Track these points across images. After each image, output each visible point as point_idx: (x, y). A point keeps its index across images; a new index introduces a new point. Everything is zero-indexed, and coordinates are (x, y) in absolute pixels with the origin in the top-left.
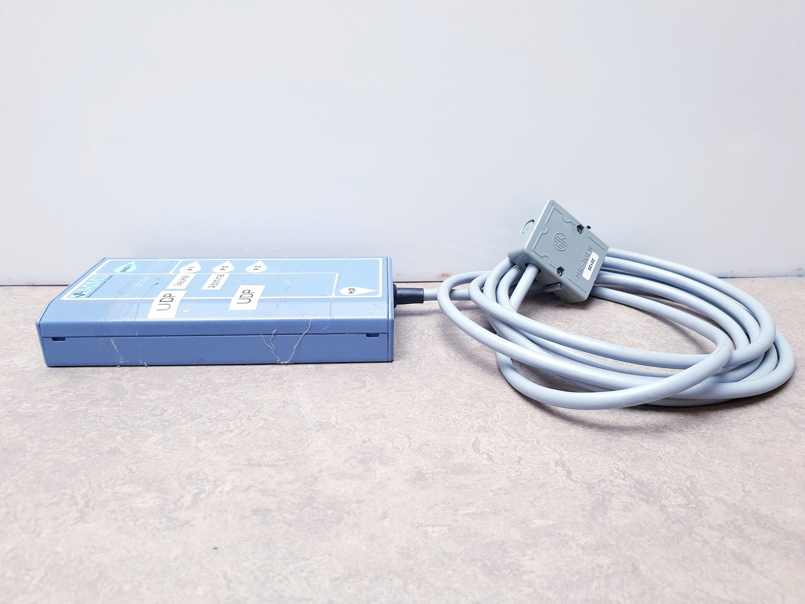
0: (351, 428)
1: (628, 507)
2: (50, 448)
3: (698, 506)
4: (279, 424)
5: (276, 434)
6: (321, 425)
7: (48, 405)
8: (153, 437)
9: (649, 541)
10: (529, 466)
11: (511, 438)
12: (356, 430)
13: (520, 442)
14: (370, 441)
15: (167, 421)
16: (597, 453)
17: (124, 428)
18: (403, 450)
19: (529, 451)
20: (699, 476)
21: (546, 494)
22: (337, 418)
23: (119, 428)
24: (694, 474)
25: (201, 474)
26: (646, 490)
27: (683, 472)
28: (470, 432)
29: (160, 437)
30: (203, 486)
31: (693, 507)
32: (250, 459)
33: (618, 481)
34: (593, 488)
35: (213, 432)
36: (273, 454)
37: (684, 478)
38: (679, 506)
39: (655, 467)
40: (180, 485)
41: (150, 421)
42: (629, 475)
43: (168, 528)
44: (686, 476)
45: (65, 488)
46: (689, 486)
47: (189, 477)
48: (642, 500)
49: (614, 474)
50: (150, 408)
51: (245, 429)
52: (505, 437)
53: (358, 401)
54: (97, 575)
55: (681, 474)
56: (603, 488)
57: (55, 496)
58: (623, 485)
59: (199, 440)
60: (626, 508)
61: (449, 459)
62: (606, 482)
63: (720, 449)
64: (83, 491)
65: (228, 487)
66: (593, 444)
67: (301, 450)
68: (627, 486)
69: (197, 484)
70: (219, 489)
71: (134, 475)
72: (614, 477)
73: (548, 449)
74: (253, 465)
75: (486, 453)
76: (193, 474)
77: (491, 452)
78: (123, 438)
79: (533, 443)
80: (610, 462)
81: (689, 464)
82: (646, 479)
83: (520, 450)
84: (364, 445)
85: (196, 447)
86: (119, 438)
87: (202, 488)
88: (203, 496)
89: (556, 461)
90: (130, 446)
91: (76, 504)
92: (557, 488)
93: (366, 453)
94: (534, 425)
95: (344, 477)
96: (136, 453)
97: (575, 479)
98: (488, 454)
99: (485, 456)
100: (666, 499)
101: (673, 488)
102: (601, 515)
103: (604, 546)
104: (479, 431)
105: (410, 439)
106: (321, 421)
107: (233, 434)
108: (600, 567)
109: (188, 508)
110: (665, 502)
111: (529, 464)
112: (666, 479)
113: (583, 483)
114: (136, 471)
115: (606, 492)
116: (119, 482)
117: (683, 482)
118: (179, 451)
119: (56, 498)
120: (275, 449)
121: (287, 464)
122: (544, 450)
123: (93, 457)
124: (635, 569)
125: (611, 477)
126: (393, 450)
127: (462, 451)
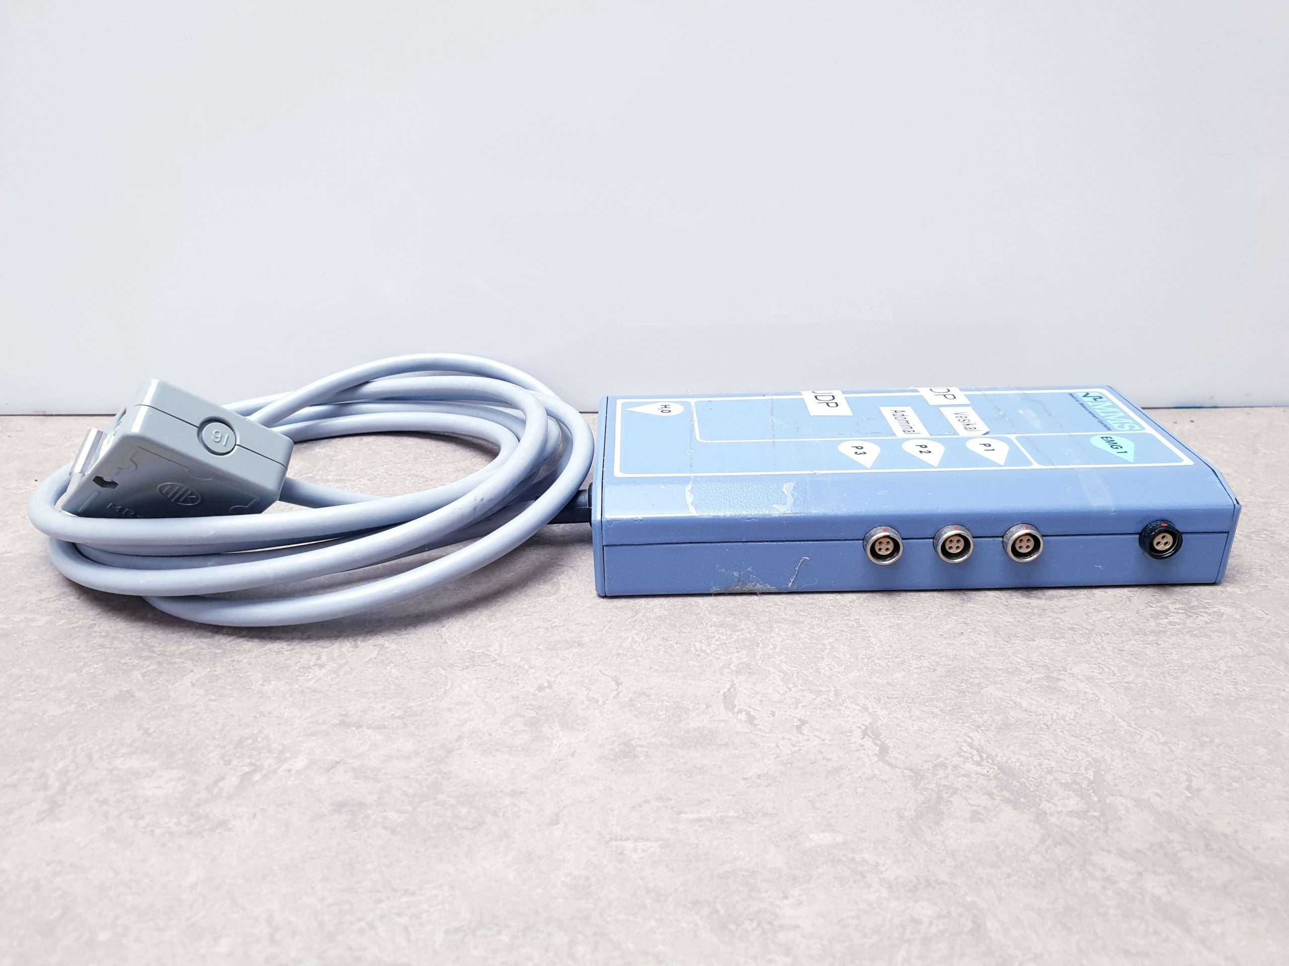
0: (522, 664)
1: (980, 814)
2: (21, 691)
3: (1103, 815)
4: (403, 655)
5: (394, 671)
6: (473, 657)
7: (30, 616)
8: (191, 674)
9: (1009, 876)
10: (815, 736)
11: (791, 686)
12: (530, 667)
13: (806, 693)
14: (550, 687)
16: (937, 715)
18: (604, 703)
19: (820, 708)
20: (1113, 760)
21: (839, 787)
22: (501, 646)
23: (139, 658)
24: (1103, 757)
25: (260, 739)
26: (1015, 783)
27: (1086, 753)
29: (203, 674)
30: (259, 760)
31: (1094, 817)
32: (345, 715)
33: (969, 766)
34: (923, 777)
35: (291, 666)
36: (384, 707)
37: (1085, 763)
38: (1070, 813)
39: (1036, 743)
40: (222, 757)
42: (989, 756)
43: (189, 833)
44: (1090, 759)
45: (32, 760)
46: (1092, 778)
47: (240, 743)
48: (1007, 801)
49: (963, 754)
51: (345, 664)
52: (781, 683)
53: (541, 616)
54: (58, 912)
55: (1081, 755)
56: (940, 779)
57: (15, 773)
58: (977, 773)
59: (266, 680)
60: (975, 817)
61: (681, 721)
62: (947, 768)
63: (1156, 711)
64: (60, 765)
65: (300, 763)
66: (932, 700)
67: (432, 702)
68: (983, 775)
69: (250, 757)
70: (286, 766)
71: (149, 739)
72: (962, 759)
73: (854, 706)
74: (348, 726)
75: (745, 710)
76: (247, 739)
77: (754, 709)
79: (828, 695)
80: (957, 732)
81: (1097, 737)
82: (1018, 764)
83: (803, 706)
84: (540, 694)
85: (260, 692)
86: (136, 674)
87: (258, 763)
88: (257, 777)
89: (863, 728)
90: (153, 688)
91: (45, 787)
92: (860, 777)
93: (540, 708)
94: (834, 663)
95: (497, 750)
96: (160, 700)
97: (894, 762)
98: (748, 713)
99: (743, 716)
100: (1048, 801)
101: (1063, 781)
102: (930, 828)
103: (928, 884)
104: (738, 673)
105: (618, 684)
106: (474, 650)
107: (324, 671)
108: (916, 921)
109: (229, 798)
110: (1045, 806)
111: (817, 733)
112: (1054, 764)
113: (906, 769)
114: (154, 732)
115: (945, 786)
116: (124, 750)
117: (1083, 771)
118: (231, 699)
119: (16, 777)
120: (390, 698)
121: (405, 725)
122: (846, 707)
123: (88, 707)
124: (978, 928)
125: (956, 760)
126: (587, 703)
127: (704, 706)
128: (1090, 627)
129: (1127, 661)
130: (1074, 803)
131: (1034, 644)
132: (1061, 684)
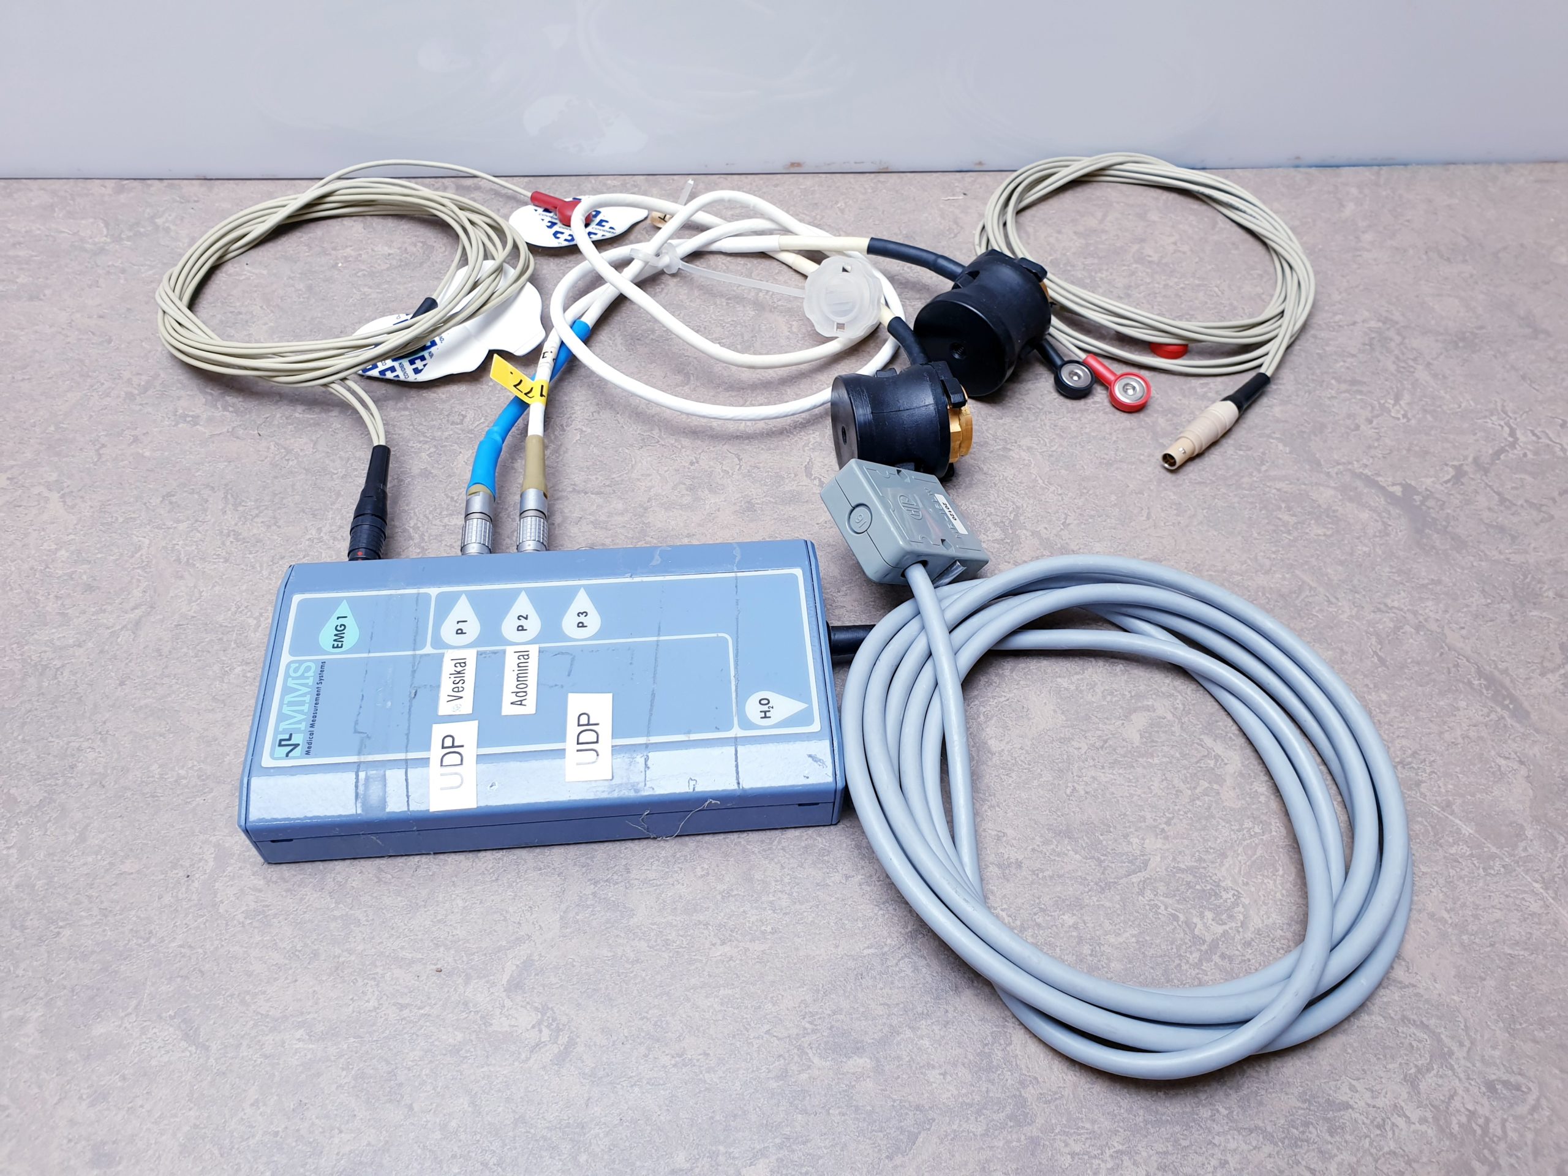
0: (675, 443)
2: (356, 470)
3: (1012, 542)
4: (597, 437)
5: (595, 450)
6: (643, 439)
12: (681, 446)
14: (697, 462)
15: (471, 431)
17: (426, 442)
18: (732, 474)
20: (1027, 507)
22: (659, 429)
23: (420, 442)
24: (1022, 505)
27: (1013, 502)
28: (804, 451)
36: (597, 479)
37: (1011, 509)
41: (451, 432)
44: (1014, 506)
46: (1012, 518)
50: (446, 413)
55: (1010, 503)
61: (780, 486)
63: (1063, 471)
67: (626, 473)
74: (579, 492)
75: (819, 477)
77: (824, 476)
78: (429, 456)
81: (1023, 492)
84: (692, 468)
93: (694, 478)
95: (674, 507)
96: (450, 476)
99: (817, 482)
104: (813, 449)
105: (740, 460)
112: (992, 510)
121: (614, 491)
126: (722, 474)
127: (793, 475)
128: (1040, 407)
129: (1057, 434)
130: (998, 535)
131: (1001, 421)
132: (1011, 453)
